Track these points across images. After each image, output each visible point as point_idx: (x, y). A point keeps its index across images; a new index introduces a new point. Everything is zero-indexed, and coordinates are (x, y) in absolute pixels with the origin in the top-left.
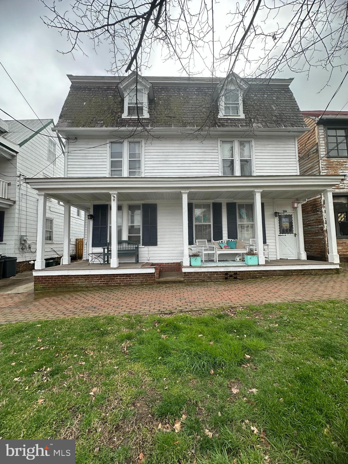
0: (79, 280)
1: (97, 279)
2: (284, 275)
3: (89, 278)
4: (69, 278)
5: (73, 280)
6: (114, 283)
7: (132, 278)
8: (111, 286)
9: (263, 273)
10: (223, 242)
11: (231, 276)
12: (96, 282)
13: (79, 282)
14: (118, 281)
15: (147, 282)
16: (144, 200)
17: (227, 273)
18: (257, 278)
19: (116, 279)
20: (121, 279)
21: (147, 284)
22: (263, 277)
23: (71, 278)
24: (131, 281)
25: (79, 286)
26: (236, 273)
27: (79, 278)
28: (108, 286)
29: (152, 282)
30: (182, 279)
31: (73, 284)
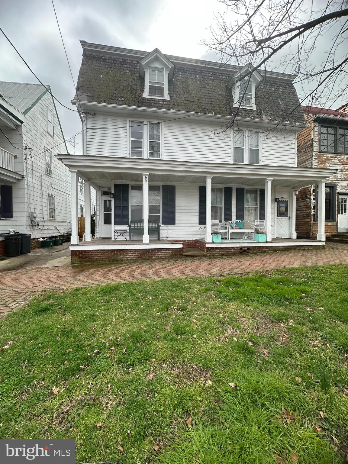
0: (115, 254)
1: (131, 254)
2: (285, 250)
3: (124, 252)
4: (105, 252)
5: (108, 254)
6: (147, 257)
7: (162, 253)
8: (144, 259)
9: (269, 249)
10: (233, 223)
11: (245, 251)
12: (130, 255)
13: (114, 256)
14: (150, 255)
15: (175, 256)
16: (163, 181)
17: (241, 248)
18: (264, 252)
19: (149, 253)
20: (153, 253)
21: (176, 258)
22: (269, 252)
23: (107, 252)
24: (161, 255)
25: (114, 260)
26: (248, 248)
27: (114, 252)
28: (142, 259)
29: (180, 256)
30: (206, 253)
31: (109, 258)
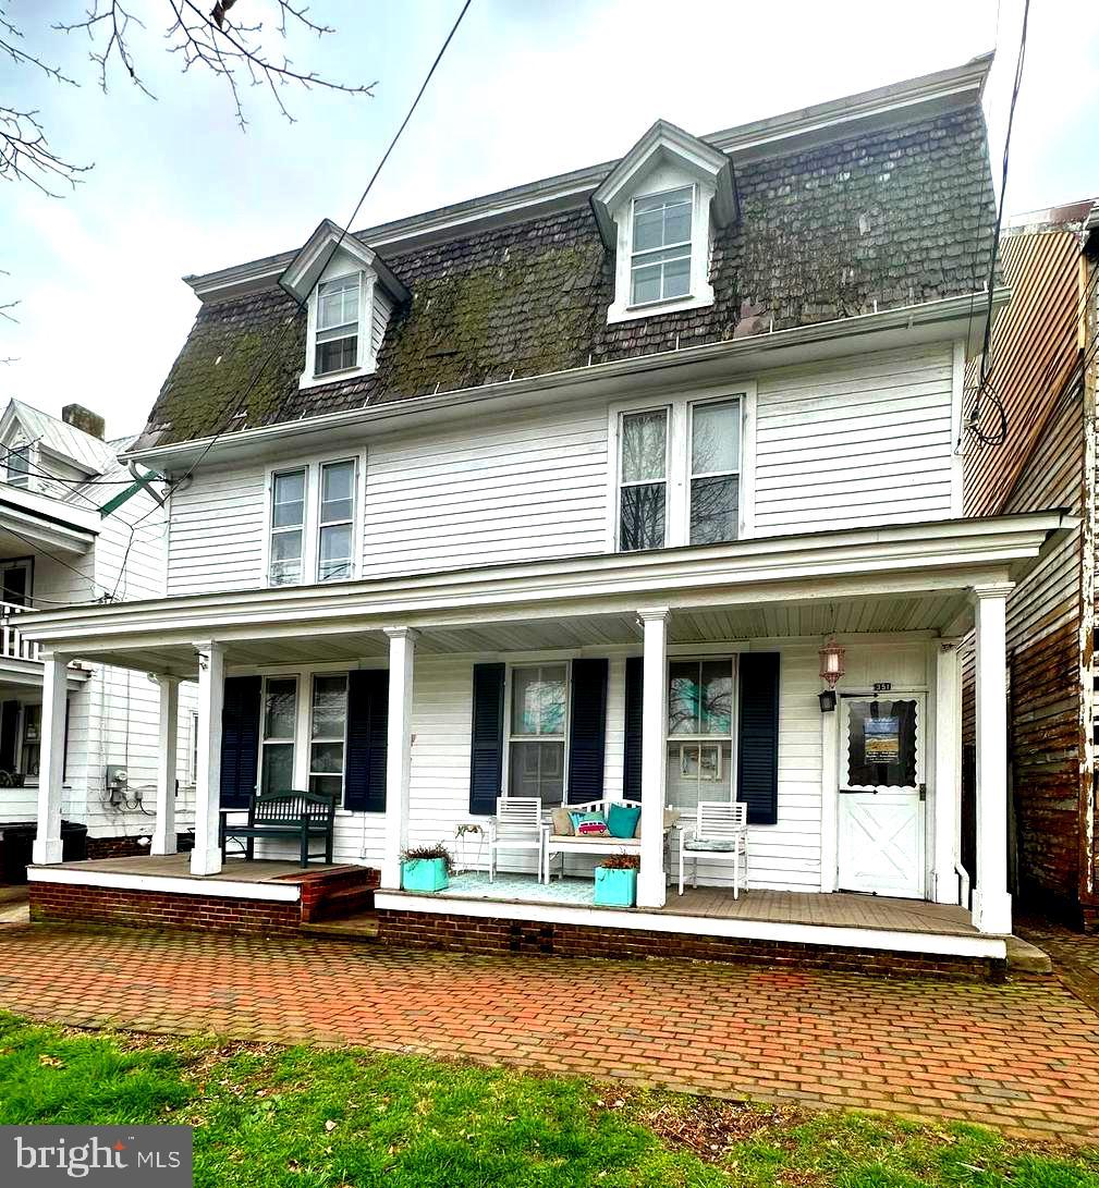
0: (119, 902)
1: (159, 906)
3: (139, 898)
4: (97, 894)
5: (105, 901)
6: (197, 922)
7: (240, 913)
8: (190, 929)
11: (531, 938)
12: (156, 912)
13: (117, 908)
14: (205, 916)
15: (277, 929)
17: (516, 926)
18: (625, 957)
19: (203, 909)
20: (213, 910)
21: (279, 936)
22: (651, 958)
23: (103, 895)
24: (236, 919)
25: (118, 921)
26: (547, 929)
27: (118, 896)
28: (183, 929)
29: (292, 932)
30: (374, 932)
31: (105, 914)
